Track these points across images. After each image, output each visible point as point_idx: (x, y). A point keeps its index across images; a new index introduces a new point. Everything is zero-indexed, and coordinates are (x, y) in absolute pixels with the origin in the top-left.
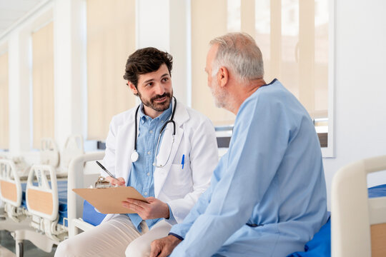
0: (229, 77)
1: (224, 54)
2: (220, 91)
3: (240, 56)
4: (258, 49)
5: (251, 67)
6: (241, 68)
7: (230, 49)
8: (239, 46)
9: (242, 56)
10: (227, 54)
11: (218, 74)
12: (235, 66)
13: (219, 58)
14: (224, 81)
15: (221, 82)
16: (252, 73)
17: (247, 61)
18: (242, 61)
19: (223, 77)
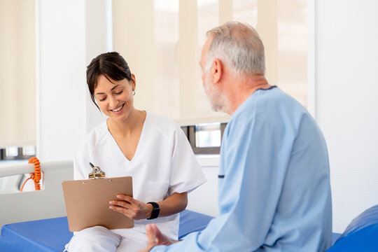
0: (222, 70)
1: (219, 43)
2: (213, 88)
3: (236, 46)
4: (260, 41)
5: (249, 59)
6: (236, 60)
7: (225, 38)
8: (236, 34)
9: (238, 45)
10: (221, 43)
11: (211, 69)
12: (230, 56)
13: (213, 48)
14: (217, 76)
15: (214, 77)
16: (249, 66)
17: (244, 52)
18: (238, 52)
19: (217, 71)
